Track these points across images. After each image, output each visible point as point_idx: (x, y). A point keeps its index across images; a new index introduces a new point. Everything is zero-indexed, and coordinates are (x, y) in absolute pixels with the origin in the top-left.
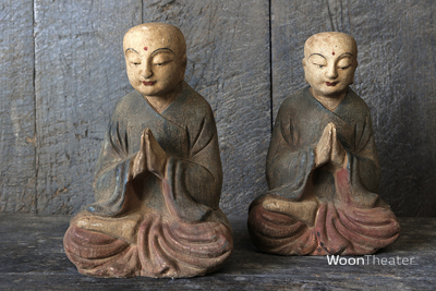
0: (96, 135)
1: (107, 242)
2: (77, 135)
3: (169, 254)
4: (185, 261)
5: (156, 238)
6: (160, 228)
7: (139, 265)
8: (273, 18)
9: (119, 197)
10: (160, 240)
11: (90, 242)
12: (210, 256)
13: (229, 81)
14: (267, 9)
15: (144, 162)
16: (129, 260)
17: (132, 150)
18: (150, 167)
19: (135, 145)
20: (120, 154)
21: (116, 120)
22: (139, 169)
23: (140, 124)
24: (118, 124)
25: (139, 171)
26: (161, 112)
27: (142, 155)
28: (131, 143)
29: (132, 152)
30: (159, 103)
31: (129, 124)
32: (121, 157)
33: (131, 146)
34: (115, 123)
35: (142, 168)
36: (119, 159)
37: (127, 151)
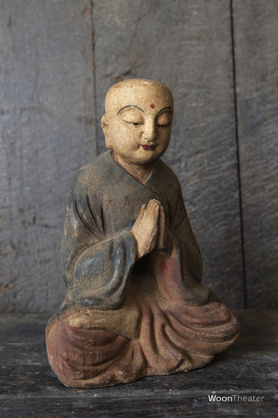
1: (109, 340)
3: (179, 344)
5: (163, 327)
6: (164, 315)
8: (238, 90)
9: (119, 284)
10: (167, 329)
11: (95, 344)
14: (232, 81)
15: (156, 238)
16: (132, 359)
17: (113, 228)
18: (161, 245)
19: (117, 222)
20: (96, 233)
21: (85, 195)
22: (150, 248)
23: (123, 197)
24: (87, 198)
25: (149, 250)
26: (144, 183)
27: (156, 230)
28: (111, 220)
29: (113, 231)
30: (139, 173)
31: (105, 197)
32: (97, 237)
33: (111, 223)
34: (84, 198)
35: (153, 247)
36: (97, 240)
37: (104, 230)
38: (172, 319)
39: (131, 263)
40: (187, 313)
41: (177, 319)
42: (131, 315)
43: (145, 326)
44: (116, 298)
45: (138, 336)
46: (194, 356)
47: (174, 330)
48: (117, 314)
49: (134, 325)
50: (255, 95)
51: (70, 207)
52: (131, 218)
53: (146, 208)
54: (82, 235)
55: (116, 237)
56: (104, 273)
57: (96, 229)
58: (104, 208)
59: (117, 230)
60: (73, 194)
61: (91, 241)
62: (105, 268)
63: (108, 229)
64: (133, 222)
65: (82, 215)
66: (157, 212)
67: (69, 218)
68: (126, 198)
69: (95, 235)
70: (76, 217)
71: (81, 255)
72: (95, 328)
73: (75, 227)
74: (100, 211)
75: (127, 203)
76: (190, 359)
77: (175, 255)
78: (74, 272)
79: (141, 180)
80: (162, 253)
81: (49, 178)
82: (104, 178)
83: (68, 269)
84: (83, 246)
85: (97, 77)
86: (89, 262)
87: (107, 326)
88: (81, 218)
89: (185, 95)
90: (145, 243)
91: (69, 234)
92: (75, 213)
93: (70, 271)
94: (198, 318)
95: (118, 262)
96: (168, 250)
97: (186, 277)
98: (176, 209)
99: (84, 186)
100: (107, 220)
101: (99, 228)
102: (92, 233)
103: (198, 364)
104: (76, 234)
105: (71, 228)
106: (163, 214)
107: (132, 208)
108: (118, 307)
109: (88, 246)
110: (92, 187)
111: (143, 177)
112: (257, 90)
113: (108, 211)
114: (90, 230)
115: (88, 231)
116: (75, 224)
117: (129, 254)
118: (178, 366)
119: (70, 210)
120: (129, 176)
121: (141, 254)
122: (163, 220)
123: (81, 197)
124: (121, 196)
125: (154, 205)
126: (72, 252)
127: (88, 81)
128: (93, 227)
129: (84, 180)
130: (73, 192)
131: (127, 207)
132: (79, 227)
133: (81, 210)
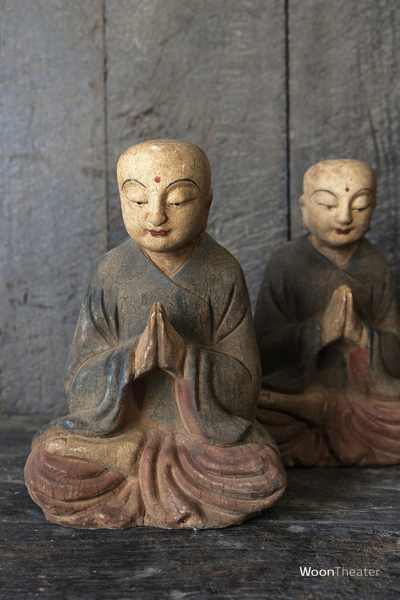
0: (39, 301)
1: (92, 475)
2: (12, 301)
3: (188, 493)
4: (215, 504)
5: (169, 468)
7: (141, 510)
8: (292, 135)
9: (111, 407)
10: (175, 471)
11: (69, 476)
12: (254, 496)
13: (229, 225)
17: (126, 334)
18: (163, 363)
19: (131, 325)
20: (107, 338)
21: (99, 288)
22: (146, 365)
27: (151, 343)
28: (125, 323)
29: (126, 337)
30: (167, 262)
33: (124, 326)
34: (98, 292)
37: (118, 334)
50: (314, 142)
51: (84, 304)
54: (89, 340)
56: (98, 392)
57: (108, 333)
58: (119, 307)
59: (130, 335)
62: (98, 385)
65: (93, 313)
68: (144, 296)
69: (106, 341)
70: (87, 315)
71: (84, 364)
73: (84, 328)
74: (113, 310)
75: (145, 302)
77: (188, 377)
82: (123, 269)
84: (88, 353)
85: (110, 116)
88: (93, 318)
89: (224, 141)
90: (140, 359)
91: (77, 337)
92: (87, 311)
95: (110, 378)
100: (121, 322)
101: (111, 332)
102: (104, 337)
104: (83, 338)
109: (94, 353)
111: (172, 268)
112: (317, 135)
113: (122, 311)
114: (101, 334)
115: (98, 334)
116: (84, 324)
117: (123, 371)
119: (84, 307)
120: (151, 266)
122: (161, 331)
123: (95, 291)
124: (138, 293)
127: (98, 120)
128: (105, 329)
132: (88, 330)
133: (93, 308)
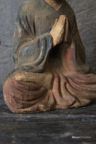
5: (65, 84)
15: (63, 35)
16: (49, 100)
17: (40, 33)
18: (66, 39)
19: (42, 29)
20: (30, 35)
21: (25, 15)
22: (60, 40)
23: (45, 17)
24: (27, 17)
25: (59, 41)
26: (57, 10)
27: (63, 31)
28: (39, 28)
29: (40, 34)
30: (54, 4)
31: (36, 17)
32: (31, 37)
33: (39, 30)
34: (25, 17)
35: (61, 40)
36: (31, 39)
37: (35, 34)
38: (70, 80)
39: (49, 48)
40: (78, 77)
41: (72, 80)
42: (48, 77)
43: (55, 83)
44: (40, 67)
45: (52, 88)
46: (81, 100)
47: (71, 86)
48: (41, 75)
49: (50, 82)
51: (17, 22)
52: (50, 27)
53: (58, 21)
54: (23, 36)
55: (41, 37)
56: (35, 54)
57: (31, 33)
58: (35, 22)
59: (42, 33)
60: (19, 16)
61: (28, 39)
62: (35, 52)
63: (37, 33)
64: (51, 29)
65: (23, 26)
66: (64, 21)
67: (17, 27)
68: (47, 17)
69: (30, 36)
70: (20, 26)
71: (23, 46)
72: (29, 82)
73: (20, 32)
74: (33, 24)
75: (48, 19)
76: (79, 101)
77: (73, 46)
78: (19, 54)
79: (55, 8)
80: (66, 45)
81: (8, 23)
82: (35, 7)
83: (16, 52)
84: (24, 41)
86: (27, 48)
87: (35, 81)
88: (23, 27)
90: (57, 38)
91: (16, 35)
92: (20, 25)
93: (17, 54)
94: (84, 80)
95: (42, 48)
96: (69, 43)
97: (78, 59)
98: (73, 26)
99: (25, 11)
100: (36, 29)
101: (32, 33)
102: (29, 35)
103: (83, 104)
104: (20, 35)
105: (17, 32)
106: (67, 22)
107: (50, 22)
108: (42, 72)
109: (26, 41)
110: (29, 11)
111: (56, 7)
113: (37, 24)
114: (28, 34)
115: (26, 34)
116: (20, 30)
117: (48, 44)
118: (72, 104)
119: (17, 24)
120: (49, 5)
121: (55, 44)
122: (67, 26)
123: (23, 17)
124: (44, 16)
125: (63, 18)
126: (18, 44)
128: (29, 32)
129: (25, 8)
130: (19, 14)
131: (47, 22)
132: (22, 32)
133: (23, 23)
